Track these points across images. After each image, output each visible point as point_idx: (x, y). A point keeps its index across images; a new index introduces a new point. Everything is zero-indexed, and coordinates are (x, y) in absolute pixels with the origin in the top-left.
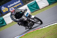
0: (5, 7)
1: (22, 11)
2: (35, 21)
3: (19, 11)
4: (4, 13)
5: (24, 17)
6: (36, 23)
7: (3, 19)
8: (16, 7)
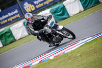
1: (45, 18)
2: (64, 34)
3: (39, 18)
5: (46, 28)
6: (65, 37)
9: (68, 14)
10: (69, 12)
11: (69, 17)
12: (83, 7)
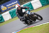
0: (4, 6)
4: (3, 11)
7: (2, 16)
8: (14, 6)
9: (4, 20)
10: (4, 19)
11: (4, 21)
12: (11, 17)
